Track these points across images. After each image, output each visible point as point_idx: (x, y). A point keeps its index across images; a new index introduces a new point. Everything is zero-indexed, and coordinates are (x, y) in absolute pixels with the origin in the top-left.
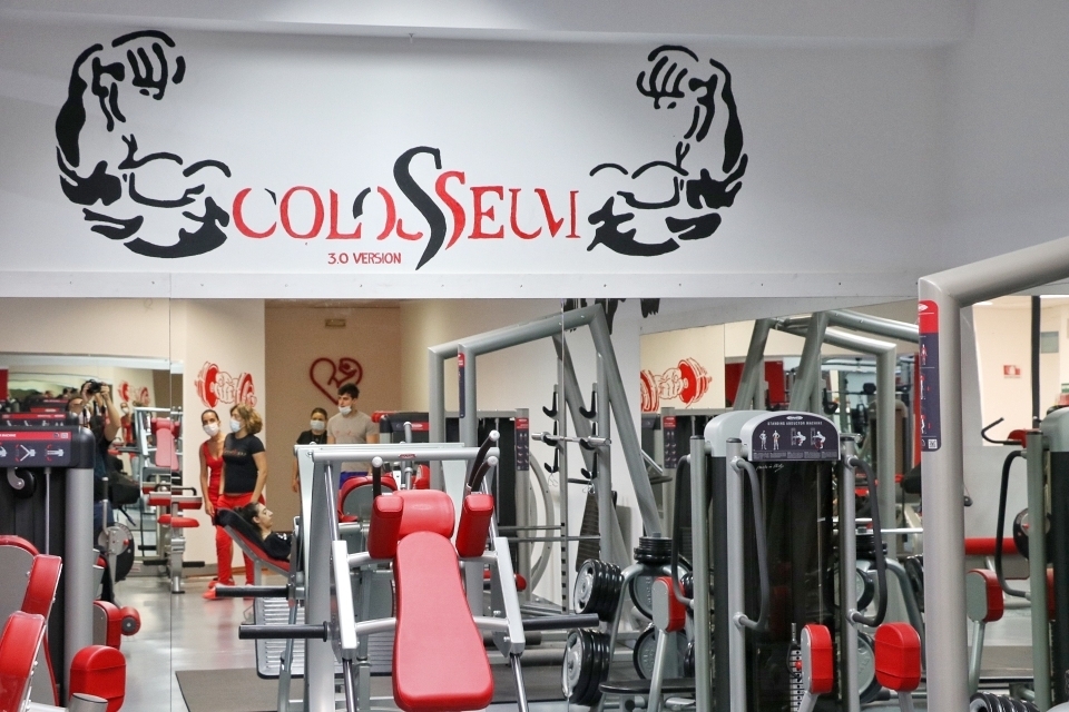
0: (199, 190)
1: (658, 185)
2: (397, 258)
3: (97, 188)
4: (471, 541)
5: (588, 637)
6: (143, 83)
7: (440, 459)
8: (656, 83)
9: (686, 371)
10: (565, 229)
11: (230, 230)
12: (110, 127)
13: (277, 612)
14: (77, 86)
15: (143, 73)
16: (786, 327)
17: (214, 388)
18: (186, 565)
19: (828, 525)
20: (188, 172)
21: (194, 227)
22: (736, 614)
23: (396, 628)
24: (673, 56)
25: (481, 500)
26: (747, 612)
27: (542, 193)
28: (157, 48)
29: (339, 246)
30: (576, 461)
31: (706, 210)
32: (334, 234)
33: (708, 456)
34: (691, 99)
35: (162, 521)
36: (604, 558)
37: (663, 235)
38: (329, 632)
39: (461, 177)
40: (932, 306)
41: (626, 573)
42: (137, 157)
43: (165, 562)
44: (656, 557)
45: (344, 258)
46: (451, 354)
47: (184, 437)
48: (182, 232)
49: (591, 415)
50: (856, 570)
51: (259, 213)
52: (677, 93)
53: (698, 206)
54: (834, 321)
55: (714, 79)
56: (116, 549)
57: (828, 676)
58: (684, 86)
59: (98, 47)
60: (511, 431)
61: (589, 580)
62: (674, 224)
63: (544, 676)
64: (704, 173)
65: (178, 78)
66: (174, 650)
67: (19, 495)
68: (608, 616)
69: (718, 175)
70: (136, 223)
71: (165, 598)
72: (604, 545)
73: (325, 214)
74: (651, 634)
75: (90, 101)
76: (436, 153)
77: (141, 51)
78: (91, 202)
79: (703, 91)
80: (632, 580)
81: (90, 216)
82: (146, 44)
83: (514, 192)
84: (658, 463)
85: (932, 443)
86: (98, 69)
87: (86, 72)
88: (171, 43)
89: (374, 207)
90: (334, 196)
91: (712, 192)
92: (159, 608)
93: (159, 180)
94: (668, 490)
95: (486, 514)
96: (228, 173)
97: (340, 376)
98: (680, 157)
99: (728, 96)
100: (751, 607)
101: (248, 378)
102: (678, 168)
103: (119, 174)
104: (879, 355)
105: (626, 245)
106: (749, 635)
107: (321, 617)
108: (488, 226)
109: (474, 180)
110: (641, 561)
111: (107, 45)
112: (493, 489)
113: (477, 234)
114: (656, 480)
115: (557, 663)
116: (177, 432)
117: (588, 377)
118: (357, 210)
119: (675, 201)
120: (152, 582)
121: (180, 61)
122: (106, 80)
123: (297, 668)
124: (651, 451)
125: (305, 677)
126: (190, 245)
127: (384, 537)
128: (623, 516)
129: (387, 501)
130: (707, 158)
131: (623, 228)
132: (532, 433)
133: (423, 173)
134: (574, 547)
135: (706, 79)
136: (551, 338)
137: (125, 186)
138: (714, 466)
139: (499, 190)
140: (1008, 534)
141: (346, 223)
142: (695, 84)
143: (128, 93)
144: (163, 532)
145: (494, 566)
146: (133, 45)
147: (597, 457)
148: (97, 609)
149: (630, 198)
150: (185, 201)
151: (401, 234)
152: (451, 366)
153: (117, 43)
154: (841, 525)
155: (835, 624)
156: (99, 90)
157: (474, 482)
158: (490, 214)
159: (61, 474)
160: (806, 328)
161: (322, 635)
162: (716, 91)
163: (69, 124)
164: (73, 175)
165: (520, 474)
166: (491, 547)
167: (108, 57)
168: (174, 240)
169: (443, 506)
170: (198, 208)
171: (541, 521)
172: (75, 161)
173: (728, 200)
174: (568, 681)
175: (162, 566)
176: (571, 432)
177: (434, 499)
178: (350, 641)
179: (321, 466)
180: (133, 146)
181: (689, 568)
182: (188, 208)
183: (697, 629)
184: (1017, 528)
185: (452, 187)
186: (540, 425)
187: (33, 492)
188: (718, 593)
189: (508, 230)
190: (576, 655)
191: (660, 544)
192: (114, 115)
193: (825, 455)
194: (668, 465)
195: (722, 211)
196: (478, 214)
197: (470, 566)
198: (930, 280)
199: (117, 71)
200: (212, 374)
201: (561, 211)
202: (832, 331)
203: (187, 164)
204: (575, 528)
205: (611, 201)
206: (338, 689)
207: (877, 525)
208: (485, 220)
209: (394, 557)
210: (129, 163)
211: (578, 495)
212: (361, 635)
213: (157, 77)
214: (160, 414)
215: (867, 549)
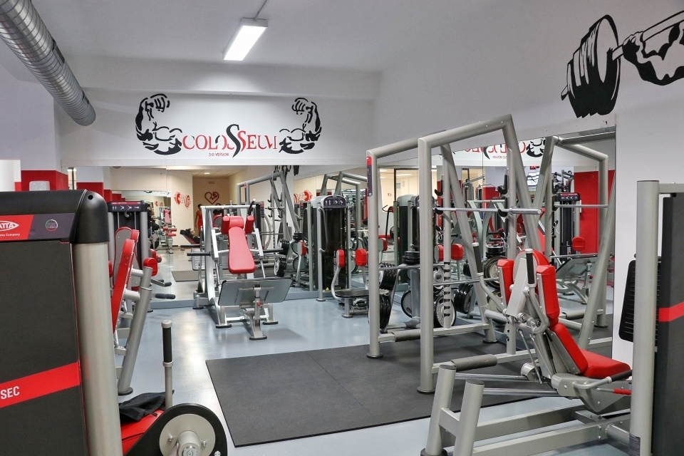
0: (174, 136)
1: (297, 135)
2: (227, 154)
3: (147, 136)
4: (249, 229)
5: (280, 259)
6: (159, 108)
7: (240, 208)
8: (297, 108)
9: (306, 193)
10: (273, 146)
11: (182, 147)
12: (150, 120)
13: (198, 251)
14: (141, 109)
15: (159, 105)
16: (332, 178)
17: (179, 199)
18: (173, 246)
19: (343, 230)
20: (170, 132)
21: (172, 146)
22: (320, 249)
23: (228, 253)
24: (302, 101)
25: (251, 218)
26: (322, 248)
27: (266, 137)
28: (162, 99)
29: (212, 151)
30: (277, 213)
31: (311, 142)
32: (210, 148)
33: (312, 208)
34: (306, 112)
35: (167, 235)
36: (284, 238)
37: (300, 148)
38: (211, 254)
39: (245, 132)
40: (370, 158)
41: (291, 242)
42: (157, 128)
43: (168, 246)
44: (298, 237)
45: (213, 155)
46: (243, 186)
47: (172, 214)
48: (169, 148)
49: (281, 201)
50: (350, 240)
51: (190, 143)
52: (303, 110)
53: (308, 140)
54: (345, 176)
55: (312, 107)
56: (155, 240)
57: (343, 263)
58: (304, 108)
59: (147, 98)
60: (259, 208)
61: (281, 244)
62: (302, 145)
63: (269, 271)
64: (310, 132)
65: (168, 106)
66: (171, 267)
67: (127, 219)
68: (286, 254)
69: (314, 132)
70: (156, 146)
71: (168, 255)
72: (284, 235)
73: (208, 142)
74: (297, 258)
75: (144, 113)
76: (238, 126)
77: (158, 99)
78: (145, 140)
79: (309, 110)
80: (292, 244)
81: (145, 144)
82: (159, 97)
83: (259, 136)
84: (299, 216)
85: (370, 194)
86: (147, 104)
87: (143, 105)
88: (166, 97)
89: (221, 140)
90: (210, 138)
91: (313, 137)
92: (166, 257)
93: (163, 134)
94: (301, 222)
95: (252, 222)
96: (181, 132)
97: (213, 197)
98: (304, 128)
99: (316, 111)
100: (323, 247)
101: (188, 196)
102: (303, 130)
103: (152, 132)
104: (356, 185)
105: (289, 151)
106: (323, 254)
107: (209, 250)
108: (252, 146)
109: (248, 133)
110: (295, 239)
111: (149, 98)
112: (254, 216)
113: (249, 148)
114: (298, 220)
115: (273, 267)
116: (170, 213)
117: (280, 191)
118: (216, 141)
119: (302, 139)
120: (165, 251)
121: (169, 102)
122: (149, 107)
123: (203, 268)
124: (297, 213)
125: (205, 270)
126: (171, 151)
127: (225, 228)
128: (290, 229)
129: (225, 218)
130: (311, 128)
131: (288, 146)
132: (265, 207)
133: (234, 131)
134: (277, 237)
135: (310, 107)
136: (269, 181)
137: (154, 136)
138: (313, 210)
139: (255, 136)
140: (389, 234)
141: (214, 145)
142: (307, 108)
143: (154, 110)
144: (167, 238)
145: (254, 236)
146: (156, 98)
147: (282, 212)
148: (150, 251)
149: (290, 138)
150: (170, 139)
151: (228, 148)
152: (243, 189)
153: (151, 97)
154: (347, 230)
155: (346, 251)
156: (147, 110)
157: (249, 213)
158: (253, 142)
159: (138, 213)
160: (337, 179)
161: (209, 255)
162: (313, 110)
163: (139, 119)
164: (140, 133)
165: (262, 219)
166: (254, 231)
167: (149, 101)
168: (167, 150)
169: (241, 220)
170: (174, 141)
171: (268, 230)
172: (141, 129)
173: (316, 139)
174: (275, 271)
175: (167, 247)
176: (275, 206)
177: (238, 218)
178: (216, 256)
179: (208, 210)
180: (156, 125)
181: (307, 241)
182: (170, 141)
183: (309, 256)
184: (391, 231)
185: (242, 135)
186: (267, 205)
187: (131, 218)
188: (315, 247)
189: (258, 147)
190: (278, 264)
191: (299, 234)
192: (151, 116)
193: (343, 207)
194: (301, 216)
195: (315, 142)
196: (249, 142)
197: (248, 236)
198: (369, 151)
199: (152, 105)
200: (178, 195)
201: (272, 142)
202: (344, 179)
203: (170, 130)
204: (277, 231)
205: (285, 139)
206: (214, 273)
207: (357, 230)
208: (251, 144)
209: (228, 234)
210: (155, 129)
211: (278, 224)
212: (219, 254)
213: (162, 106)
214: (166, 209)
215: (353, 235)
